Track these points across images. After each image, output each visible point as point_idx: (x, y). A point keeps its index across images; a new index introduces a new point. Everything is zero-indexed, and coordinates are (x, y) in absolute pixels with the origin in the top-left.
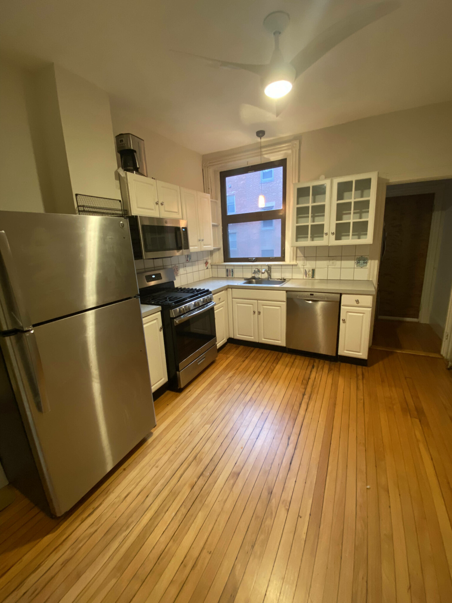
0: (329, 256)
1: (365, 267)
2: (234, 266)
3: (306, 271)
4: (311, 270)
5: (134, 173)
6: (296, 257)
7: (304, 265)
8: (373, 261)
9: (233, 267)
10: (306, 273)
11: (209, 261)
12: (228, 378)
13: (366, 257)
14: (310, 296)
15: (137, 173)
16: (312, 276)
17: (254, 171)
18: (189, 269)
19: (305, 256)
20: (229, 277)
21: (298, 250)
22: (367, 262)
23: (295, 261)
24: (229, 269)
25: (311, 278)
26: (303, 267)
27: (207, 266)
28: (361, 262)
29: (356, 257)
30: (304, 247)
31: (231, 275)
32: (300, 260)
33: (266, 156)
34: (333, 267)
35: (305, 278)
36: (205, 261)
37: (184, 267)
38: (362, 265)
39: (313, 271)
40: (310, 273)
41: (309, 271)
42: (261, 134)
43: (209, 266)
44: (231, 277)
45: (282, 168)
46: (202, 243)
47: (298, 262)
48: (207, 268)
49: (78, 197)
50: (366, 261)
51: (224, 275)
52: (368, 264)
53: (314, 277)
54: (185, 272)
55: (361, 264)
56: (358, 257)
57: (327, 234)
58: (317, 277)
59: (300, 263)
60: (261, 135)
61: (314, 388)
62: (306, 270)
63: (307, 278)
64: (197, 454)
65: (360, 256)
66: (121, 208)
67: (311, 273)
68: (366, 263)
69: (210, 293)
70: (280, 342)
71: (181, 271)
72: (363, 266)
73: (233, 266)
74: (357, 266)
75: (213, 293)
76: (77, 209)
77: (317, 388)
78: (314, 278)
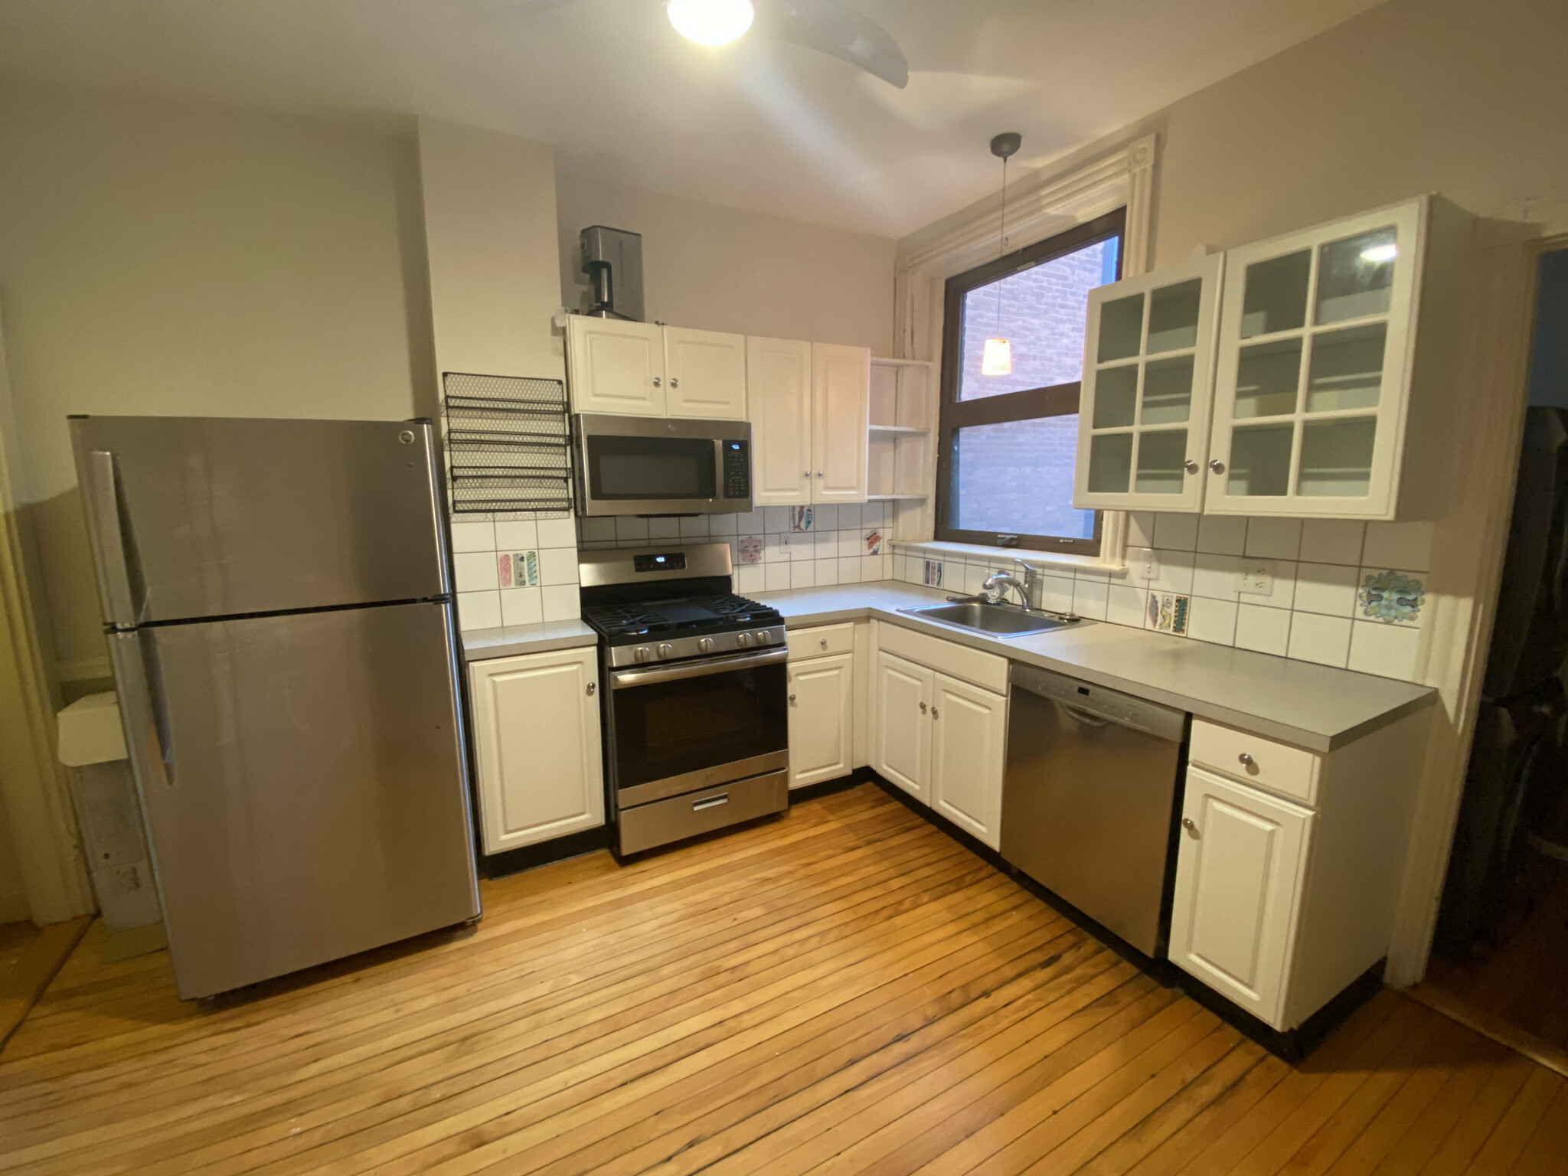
0: (1244, 557)
1: (1405, 622)
2: (945, 553)
3: (1156, 602)
4: (1174, 603)
5: (601, 316)
6: (1125, 546)
7: (1149, 580)
8: (1446, 601)
9: (941, 558)
10: (1157, 608)
11: (886, 534)
12: (756, 879)
13: (1411, 576)
14: (1077, 694)
15: (610, 314)
16: (1175, 622)
17: (1033, 263)
18: (801, 551)
19: (1155, 546)
20: (930, 585)
21: (1133, 524)
22: (1415, 600)
23: (1118, 560)
24: (931, 561)
25: (1171, 631)
26: (1144, 583)
27: (875, 547)
28: (1386, 595)
29: (1365, 573)
30: (1155, 513)
31: (936, 580)
32: (1136, 559)
33: (1051, 211)
34: (1260, 600)
35: (1149, 625)
36: (867, 533)
37: (780, 544)
38: (1393, 613)
39: (1182, 604)
40: (1169, 610)
41: (1165, 605)
42: (1005, 144)
43: (883, 546)
44: (935, 586)
45: (1116, 239)
46: (821, 482)
47: (1128, 564)
48: (875, 553)
49: (449, 378)
50: (1410, 597)
51: (919, 577)
52: (1423, 611)
53: (1185, 628)
54: (786, 557)
55: (1389, 607)
56: (1375, 573)
57: (1193, 469)
58: (1193, 629)
59: (1136, 568)
60: (1006, 147)
61: (963, 1036)
62: (1157, 599)
63: (1157, 628)
64: (480, 1033)
65: (1385, 572)
66: (561, 398)
67: (1172, 610)
68: (1413, 604)
69: (780, 620)
70: (983, 829)
71: (771, 553)
72: (1396, 618)
73: (940, 555)
74: (1366, 613)
75: (787, 623)
76: (444, 404)
77: (971, 1041)
78: (1183, 631)
